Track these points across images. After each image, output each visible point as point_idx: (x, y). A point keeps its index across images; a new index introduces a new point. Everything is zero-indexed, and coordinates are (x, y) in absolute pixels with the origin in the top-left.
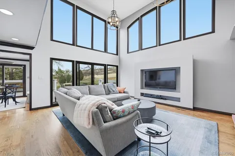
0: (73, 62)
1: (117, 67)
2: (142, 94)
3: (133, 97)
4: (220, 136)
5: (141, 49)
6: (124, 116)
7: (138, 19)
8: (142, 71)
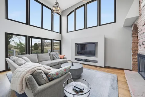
0: (26, 36)
1: (60, 41)
2: (76, 59)
3: (70, 61)
4: (119, 83)
5: (75, 30)
6: (58, 78)
7: (73, 11)
8: (76, 44)
